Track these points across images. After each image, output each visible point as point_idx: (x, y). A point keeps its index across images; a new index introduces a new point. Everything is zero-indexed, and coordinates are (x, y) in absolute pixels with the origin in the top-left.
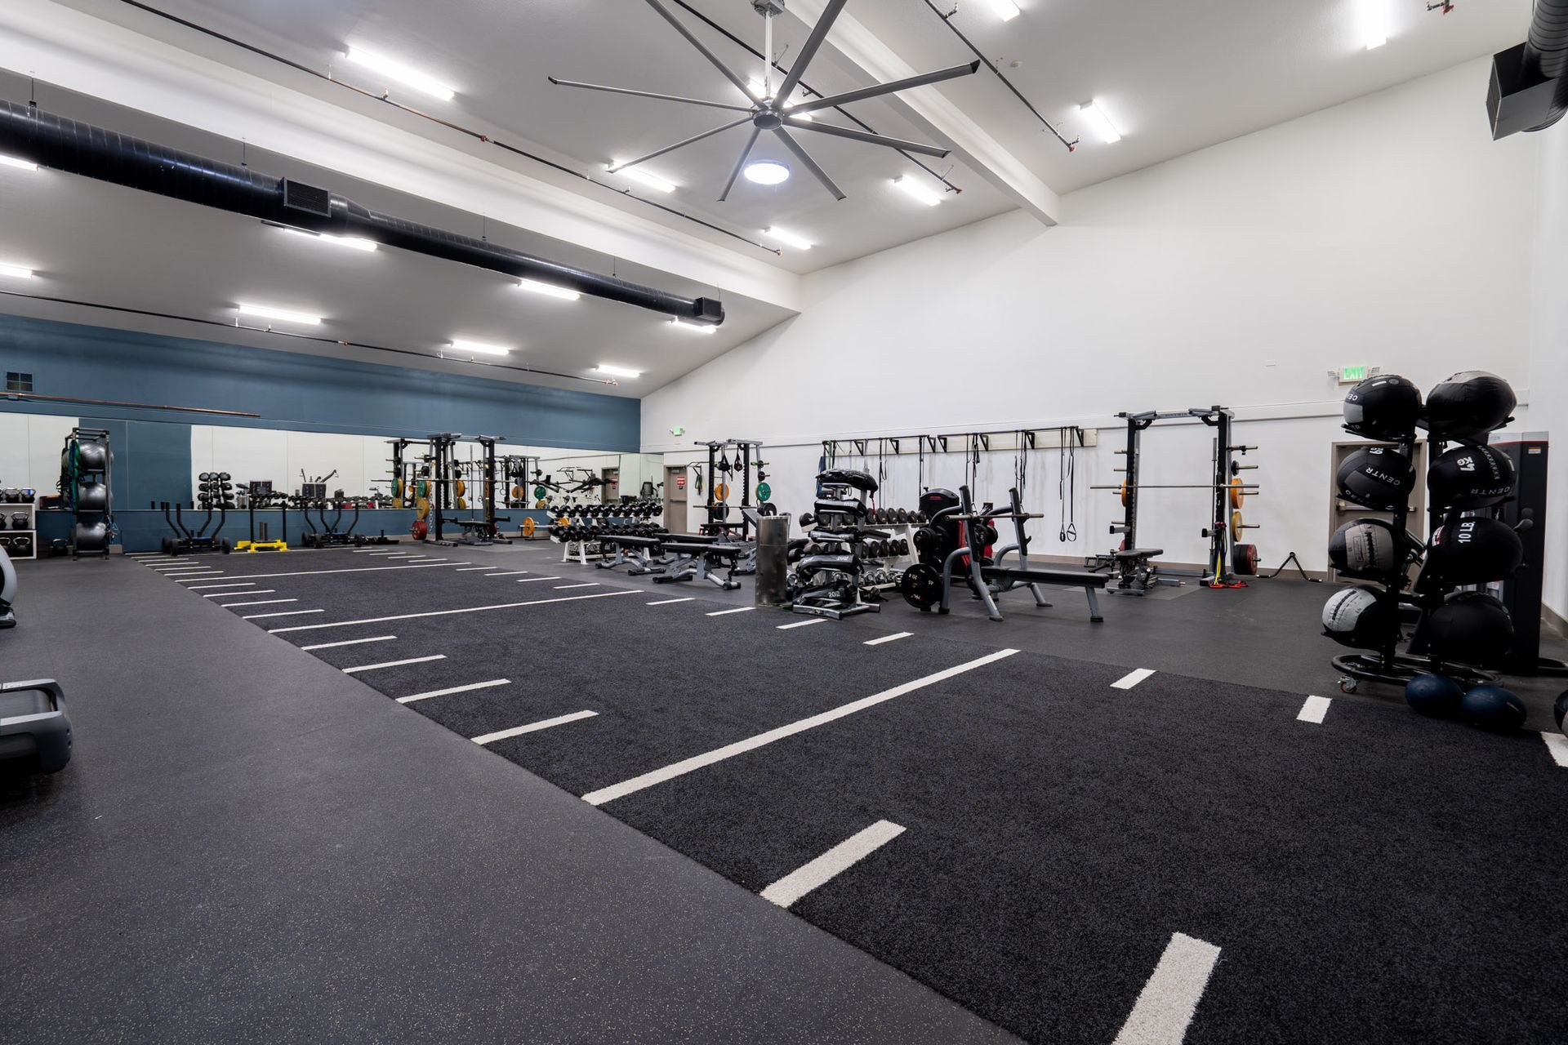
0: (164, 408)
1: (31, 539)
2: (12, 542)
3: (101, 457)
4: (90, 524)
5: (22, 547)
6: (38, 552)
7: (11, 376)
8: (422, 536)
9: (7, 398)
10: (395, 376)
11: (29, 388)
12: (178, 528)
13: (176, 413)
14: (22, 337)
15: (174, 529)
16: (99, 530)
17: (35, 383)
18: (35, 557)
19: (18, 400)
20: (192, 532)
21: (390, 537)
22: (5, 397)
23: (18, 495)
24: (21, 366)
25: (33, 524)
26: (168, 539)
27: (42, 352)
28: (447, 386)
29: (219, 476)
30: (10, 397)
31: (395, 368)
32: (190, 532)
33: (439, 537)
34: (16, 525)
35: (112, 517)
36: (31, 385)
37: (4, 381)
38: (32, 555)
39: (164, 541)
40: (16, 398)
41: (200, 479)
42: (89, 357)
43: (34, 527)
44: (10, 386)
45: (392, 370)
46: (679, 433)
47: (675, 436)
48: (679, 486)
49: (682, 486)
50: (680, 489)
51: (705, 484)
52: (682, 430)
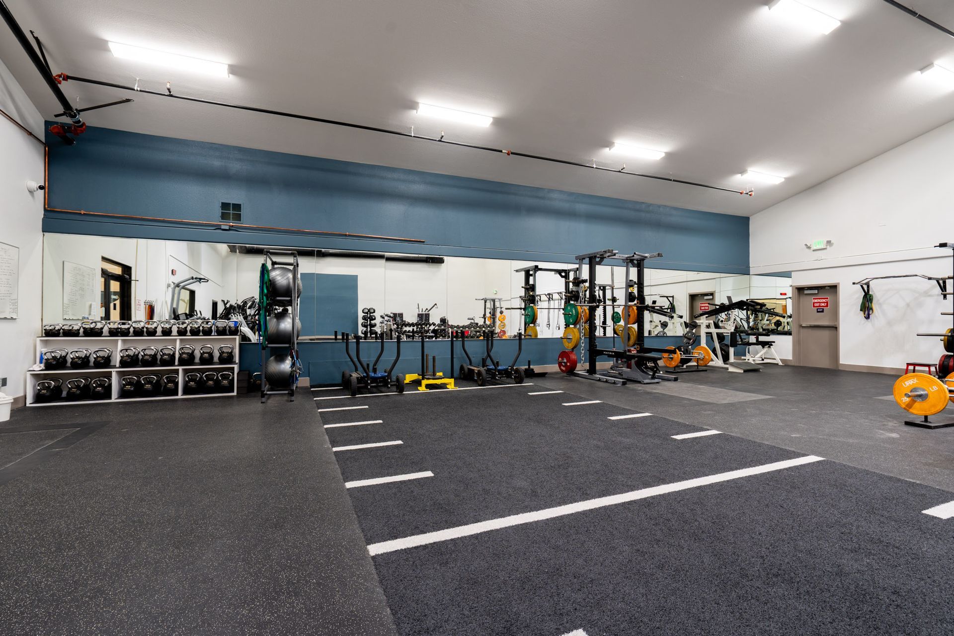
0: (346, 235)
1: (233, 373)
2: (217, 377)
3: (289, 283)
4: (281, 359)
5: (225, 382)
6: (238, 388)
7: (225, 206)
8: (570, 371)
9: (220, 229)
10: (537, 197)
11: (238, 217)
12: (355, 359)
13: (356, 241)
14: (235, 167)
15: (352, 360)
16: (286, 366)
17: (244, 212)
18: (235, 394)
19: (229, 230)
20: (368, 365)
21: (537, 369)
22: (218, 228)
23: (225, 327)
24: (234, 196)
25: (237, 359)
26: (347, 373)
27: (251, 181)
28: (581, 207)
29: (369, 310)
30: (223, 227)
31: (538, 189)
32: (365, 366)
33: (592, 370)
34: (222, 360)
35: (297, 352)
36: (240, 214)
37: (218, 211)
38: (233, 392)
39: (343, 375)
40: (227, 228)
41: (363, 312)
42: (289, 185)
43: (237, 361)
44: (224, 216)
45: (535, 191)
46: (823, 247)
47: (814, 250)
48: (817, 309)
49: (823, 309)
50: (818, 312)
51: (880, 305)
52: (829, 243)
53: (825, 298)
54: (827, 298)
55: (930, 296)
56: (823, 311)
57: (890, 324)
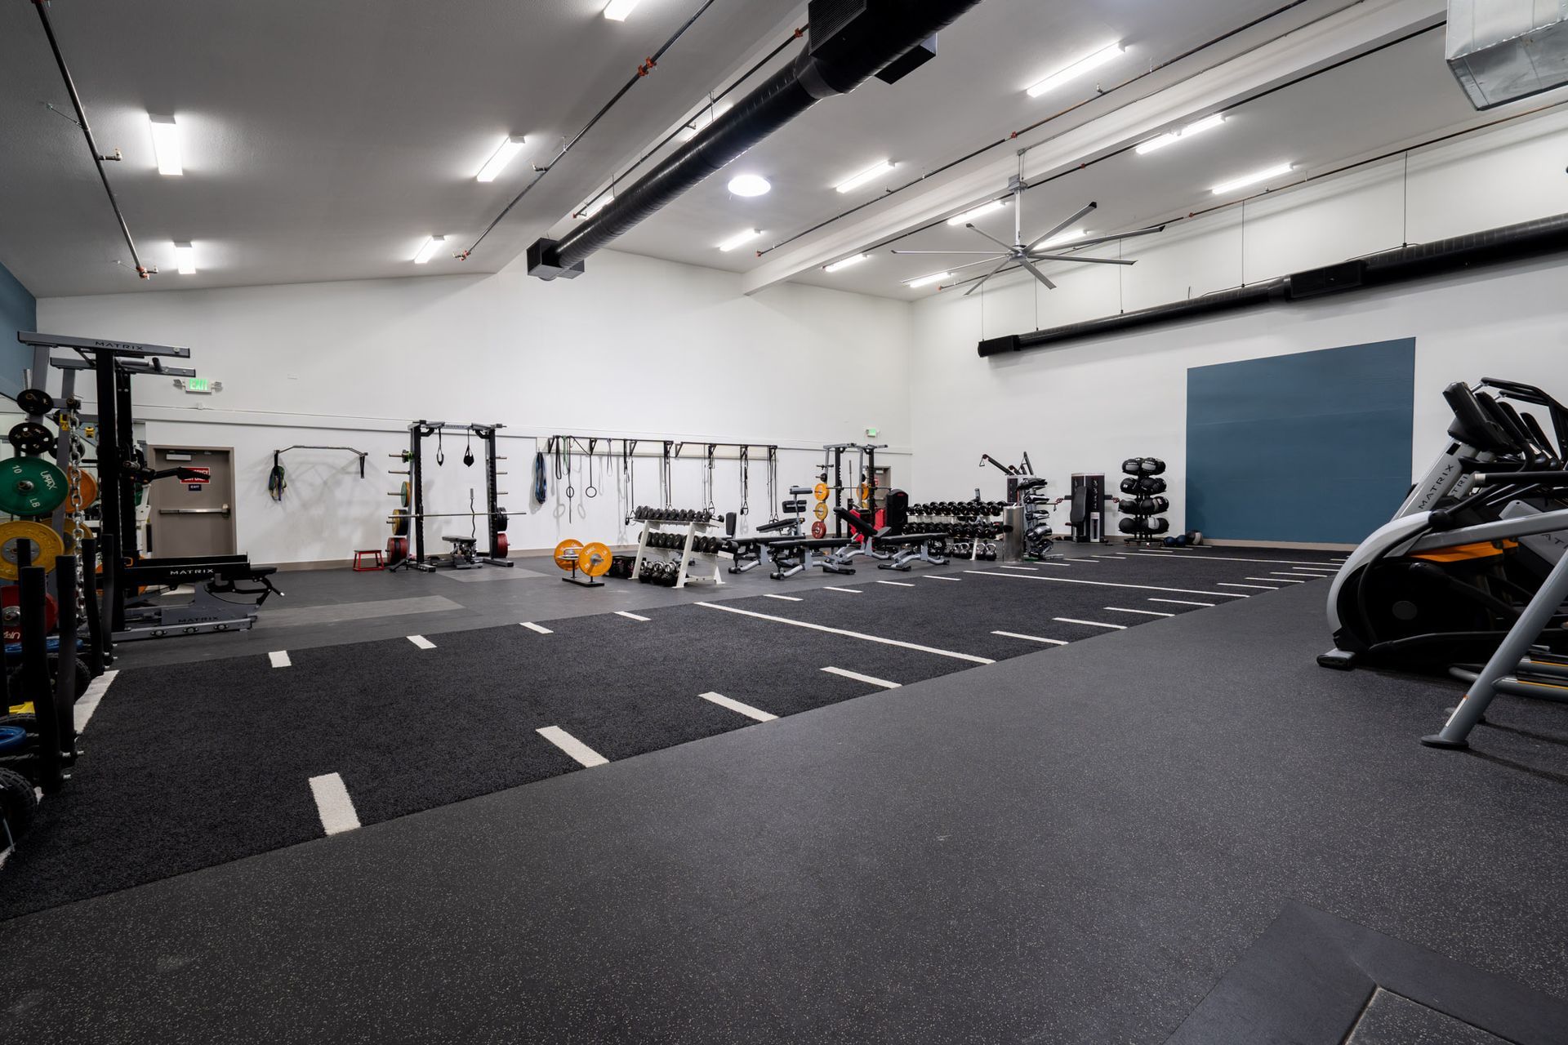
46: (206, 389)
47: (188, 392)
48: (190, 485)
49: (200, 485)
50: (190, 489)
51: (292, 481)
52: (218, 386)
53: (205, 469)
54: (207, 469)
55: (348, 473)
56: (199, 489)
57: (305, 506)
